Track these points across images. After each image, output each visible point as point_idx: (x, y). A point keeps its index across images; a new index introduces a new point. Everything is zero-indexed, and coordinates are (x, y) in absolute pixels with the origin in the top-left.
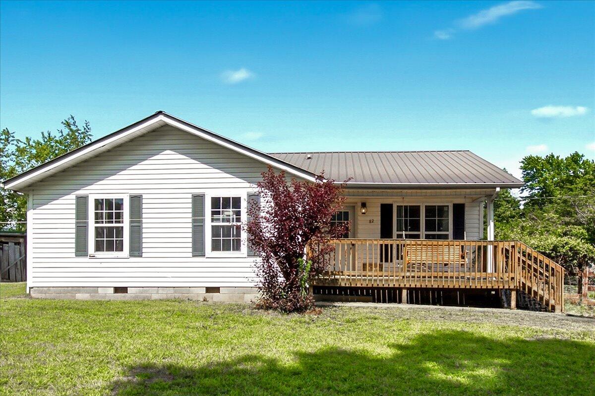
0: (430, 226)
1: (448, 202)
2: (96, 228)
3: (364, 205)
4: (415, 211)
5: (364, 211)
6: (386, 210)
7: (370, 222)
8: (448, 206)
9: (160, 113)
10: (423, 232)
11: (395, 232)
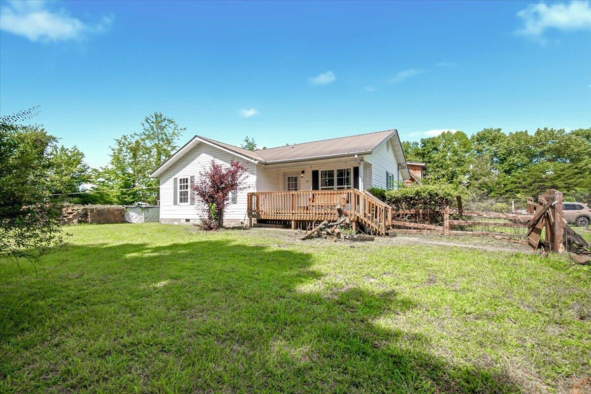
0: (340, 182)
1: (350, 166)
2: (180, 192)
3: (303, 172)
4: (331, 174)
5: (302, 175)
6: (315, 174)
7: (307, 182)
8: (350, 169)
9: (196, 136)
10: (336, 186)
11: (320, 187)
